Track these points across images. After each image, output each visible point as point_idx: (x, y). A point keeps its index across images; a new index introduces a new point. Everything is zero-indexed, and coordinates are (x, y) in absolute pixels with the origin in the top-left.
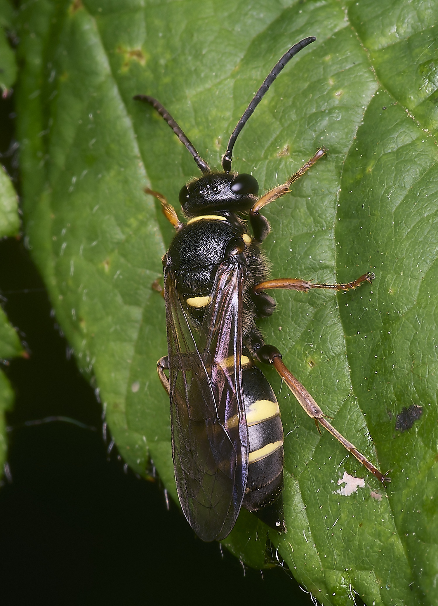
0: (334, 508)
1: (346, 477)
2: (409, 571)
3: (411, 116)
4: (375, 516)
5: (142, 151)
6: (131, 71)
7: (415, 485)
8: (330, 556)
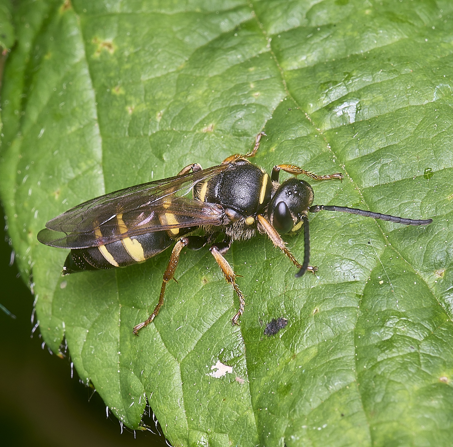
0: (205, 385)
1: (219, 364)
2: (257, 436)
3: (309, 118)
4: (237, 394)
5: (99, 115)
6: (101, 57)
7: (273, 374)
8: (196, 420)
